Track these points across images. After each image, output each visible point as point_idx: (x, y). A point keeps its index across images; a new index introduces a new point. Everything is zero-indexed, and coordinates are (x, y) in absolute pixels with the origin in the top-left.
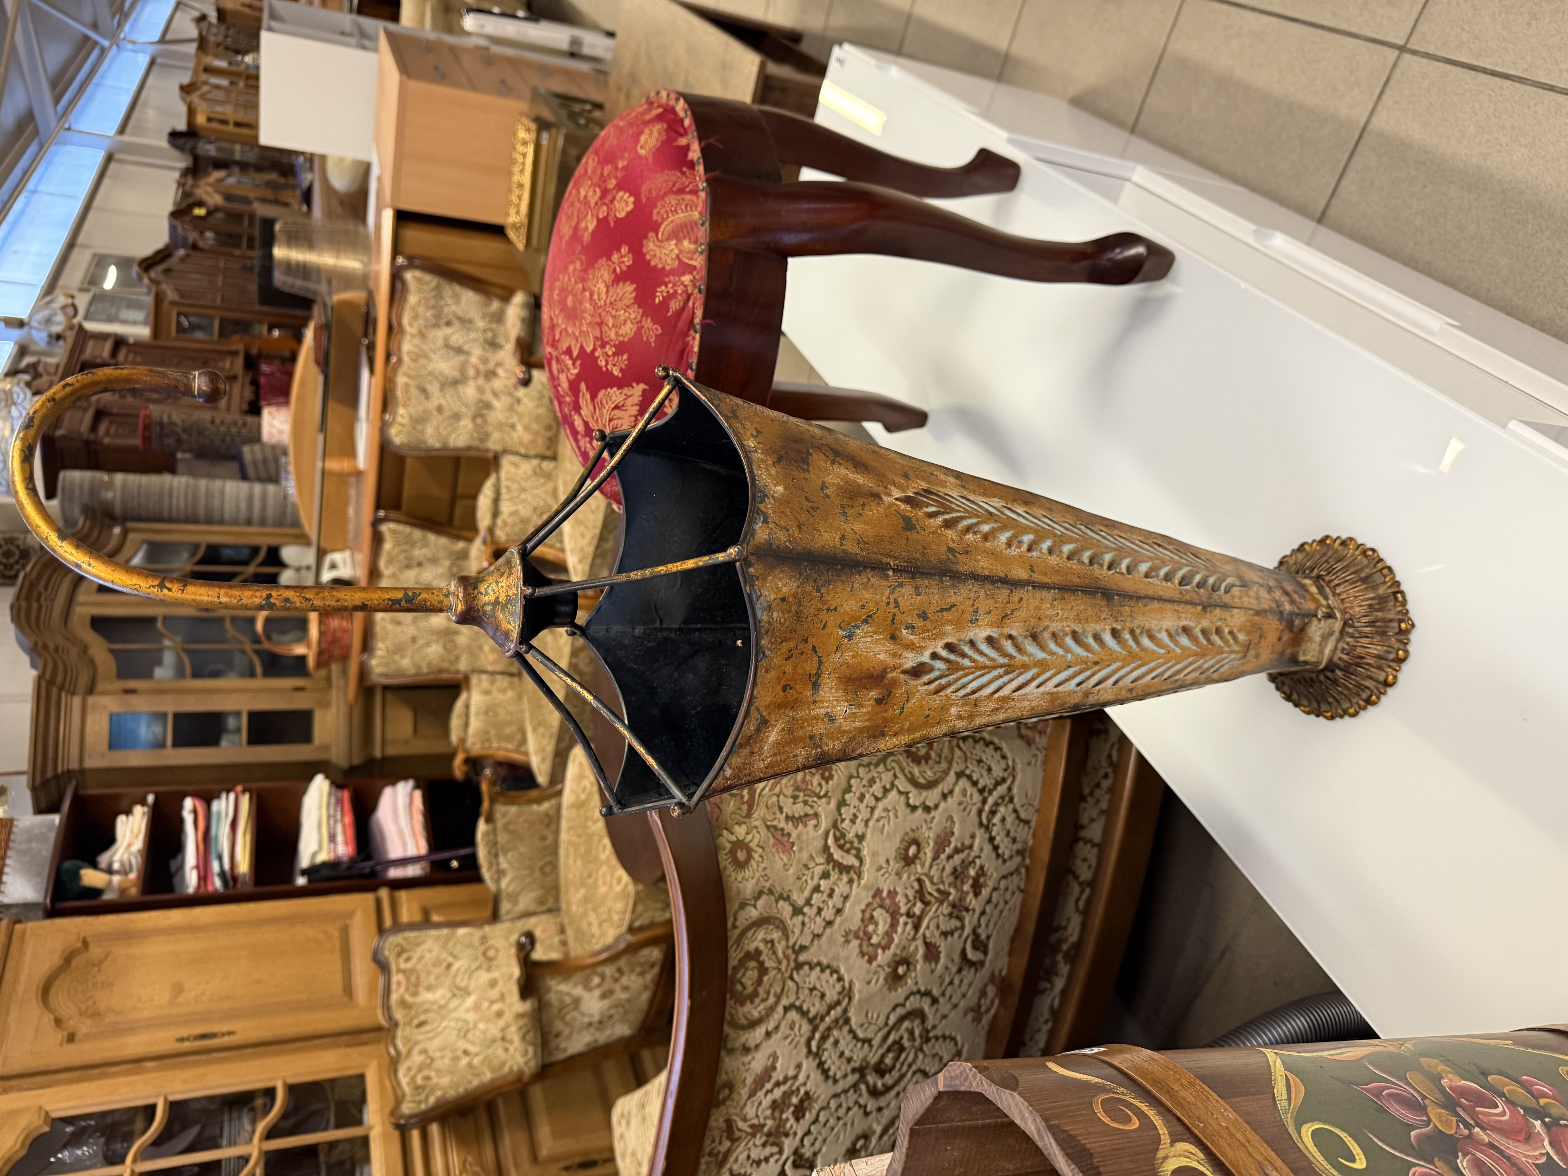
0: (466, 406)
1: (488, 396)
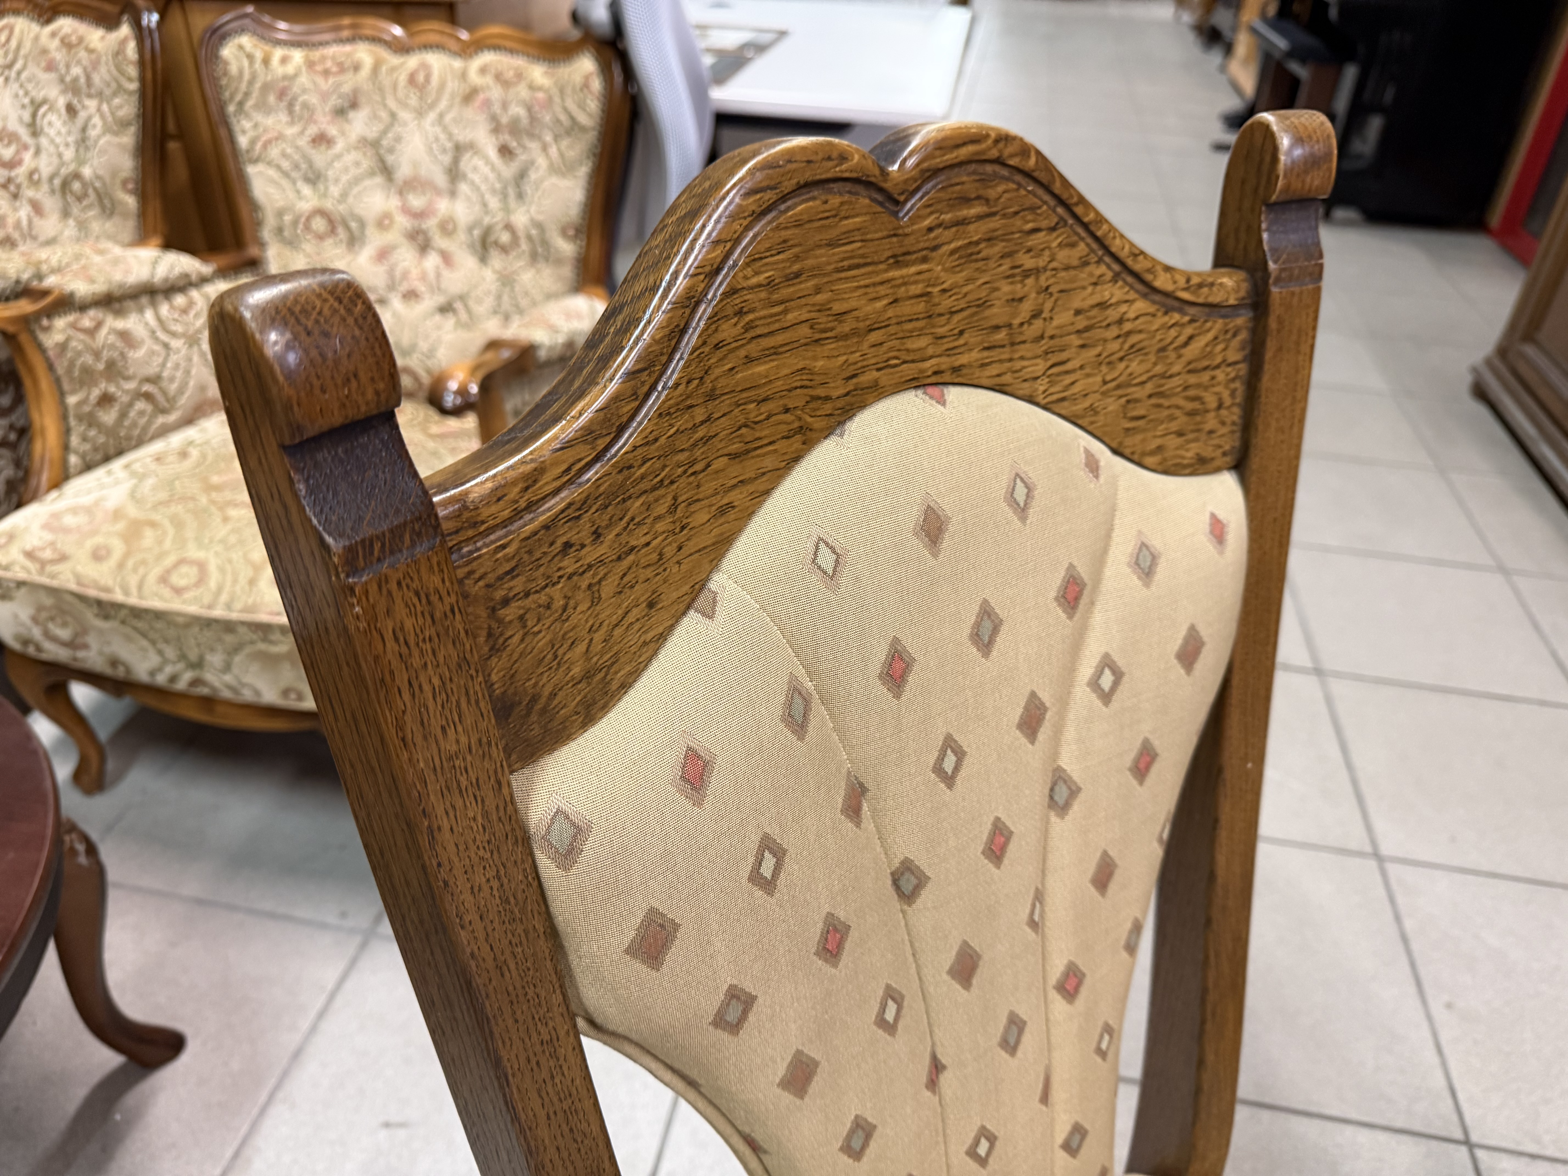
0: (344, 196)
1: (375, 240)
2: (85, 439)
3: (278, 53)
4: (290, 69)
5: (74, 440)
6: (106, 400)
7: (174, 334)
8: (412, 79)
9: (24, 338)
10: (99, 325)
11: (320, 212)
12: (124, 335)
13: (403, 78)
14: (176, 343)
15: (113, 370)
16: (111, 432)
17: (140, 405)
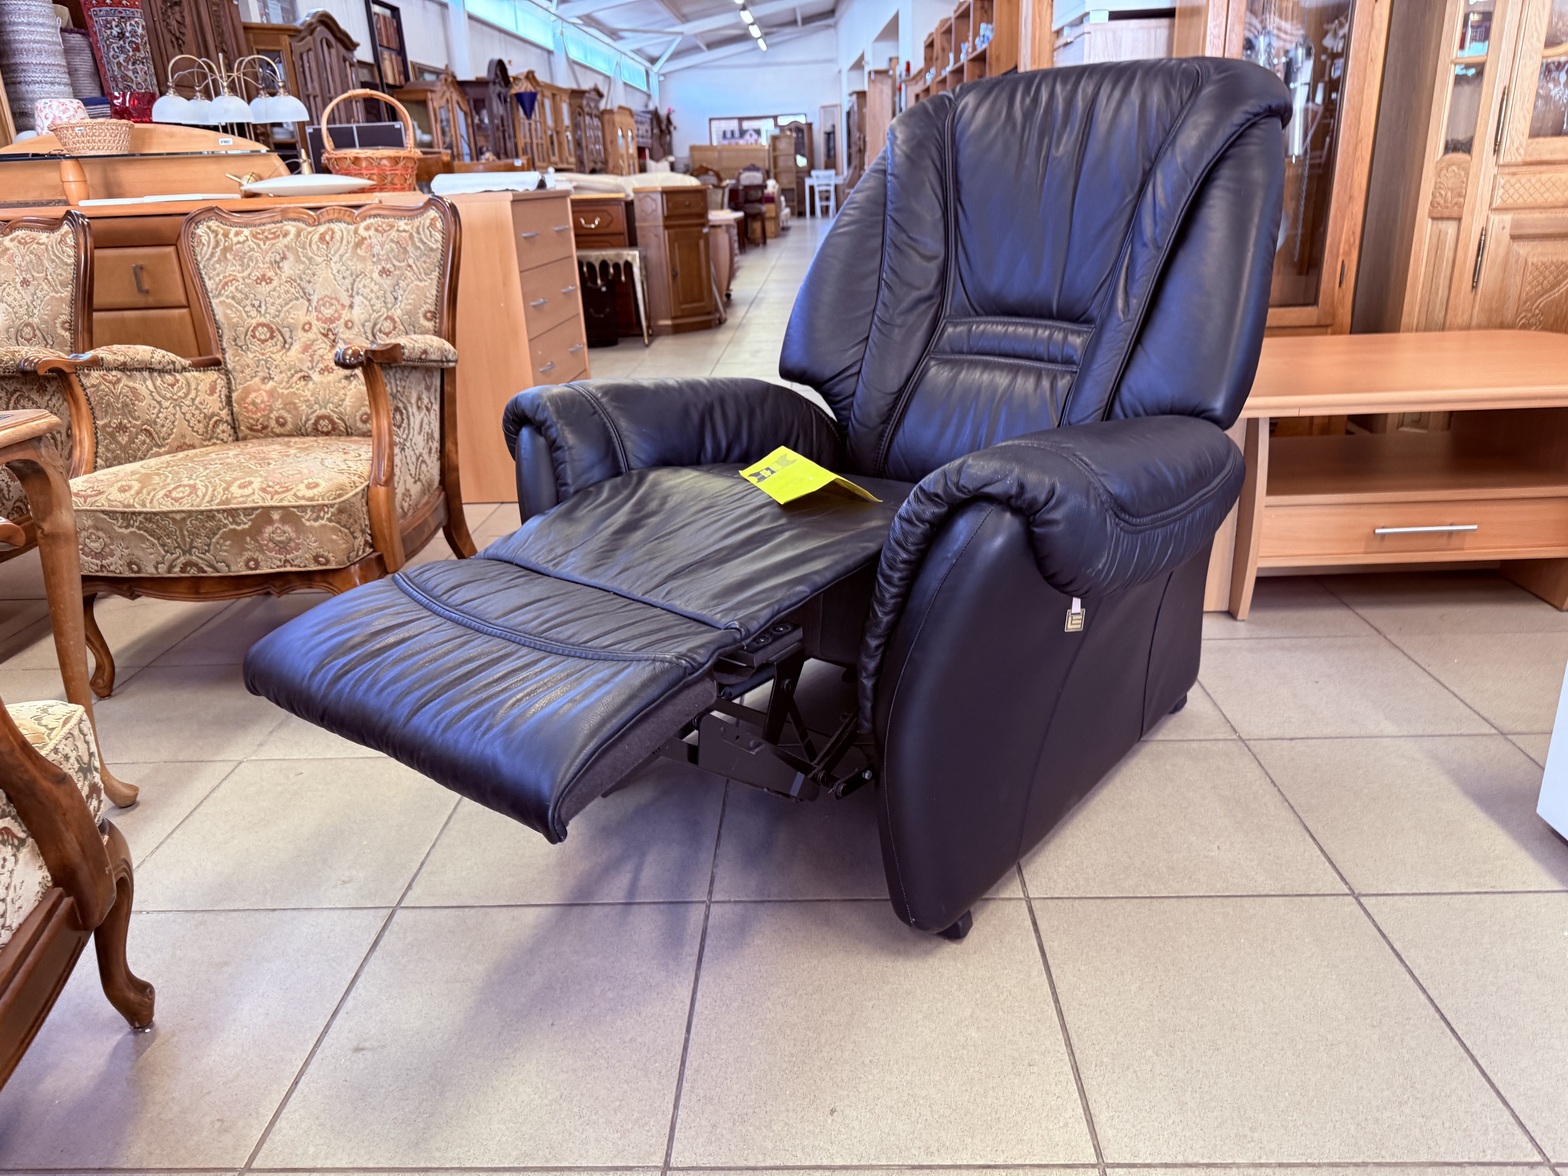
0: (278, 313)
2: (108, 450)
3: (234, 230)
4: (241, 238)
5: (101, 449)
6: (121, 428)
7: (164, 397)
8: (322, 238)
9: (73, 378)
10: (119, 381)
11: (263, 325)
12: (134, 390)
13: (316, 237)
14: (166, 404)
15: (127, 409)
16: (124, 448)
17: (142, 437)
